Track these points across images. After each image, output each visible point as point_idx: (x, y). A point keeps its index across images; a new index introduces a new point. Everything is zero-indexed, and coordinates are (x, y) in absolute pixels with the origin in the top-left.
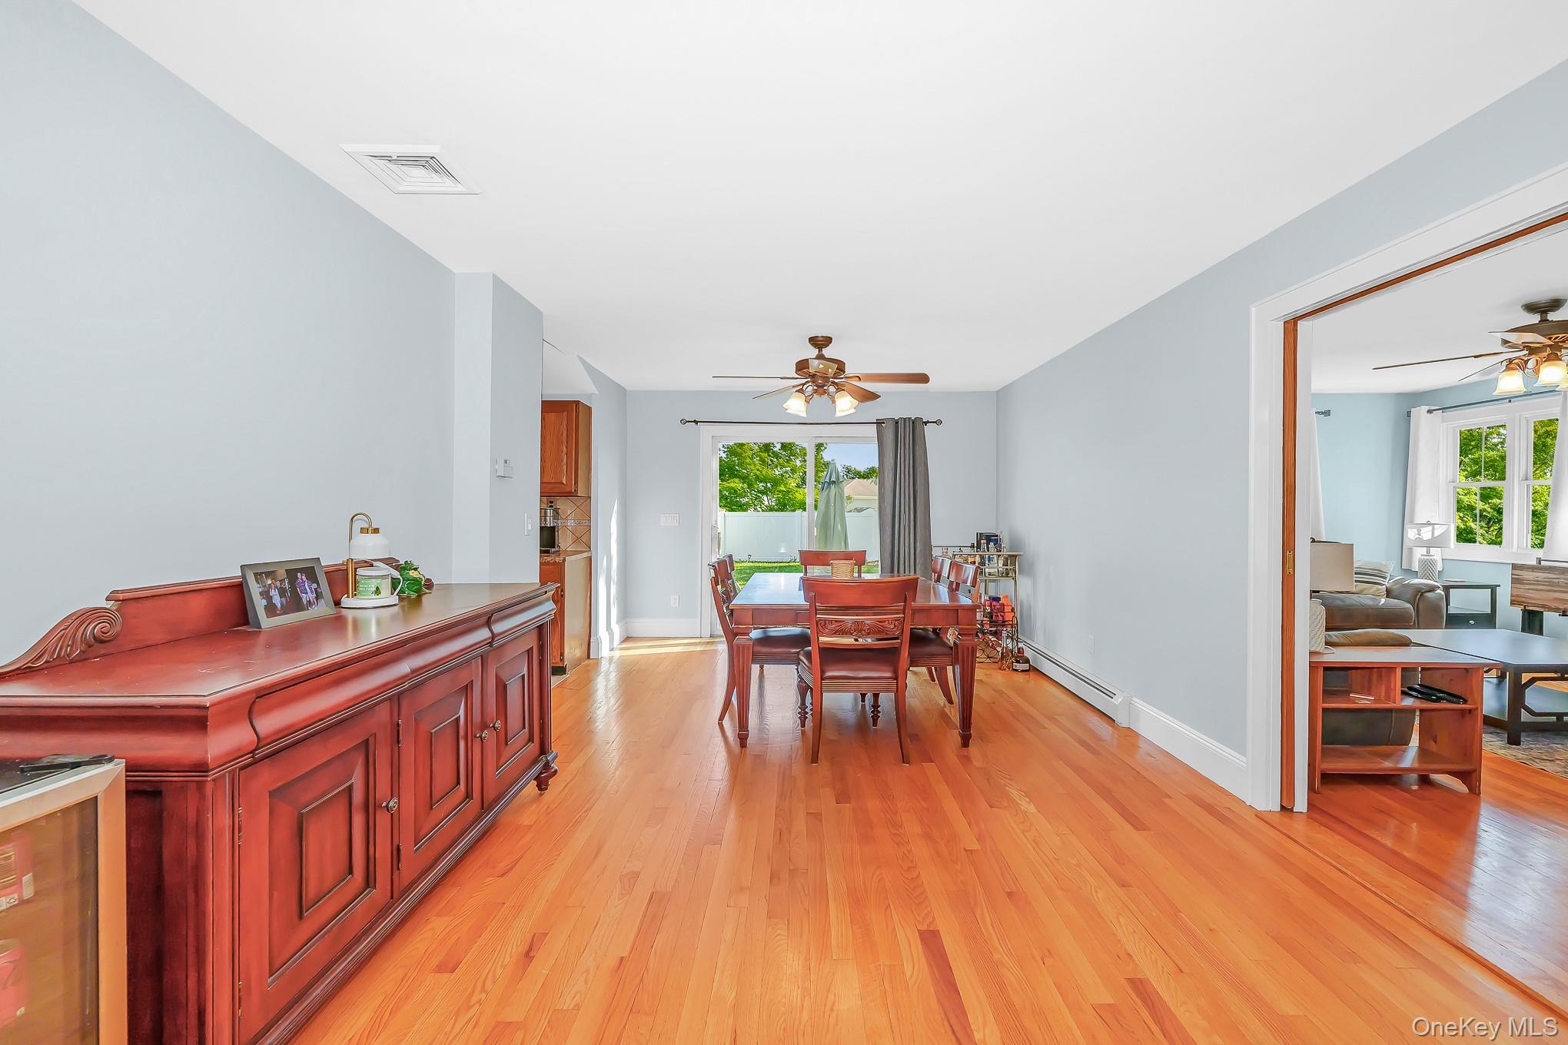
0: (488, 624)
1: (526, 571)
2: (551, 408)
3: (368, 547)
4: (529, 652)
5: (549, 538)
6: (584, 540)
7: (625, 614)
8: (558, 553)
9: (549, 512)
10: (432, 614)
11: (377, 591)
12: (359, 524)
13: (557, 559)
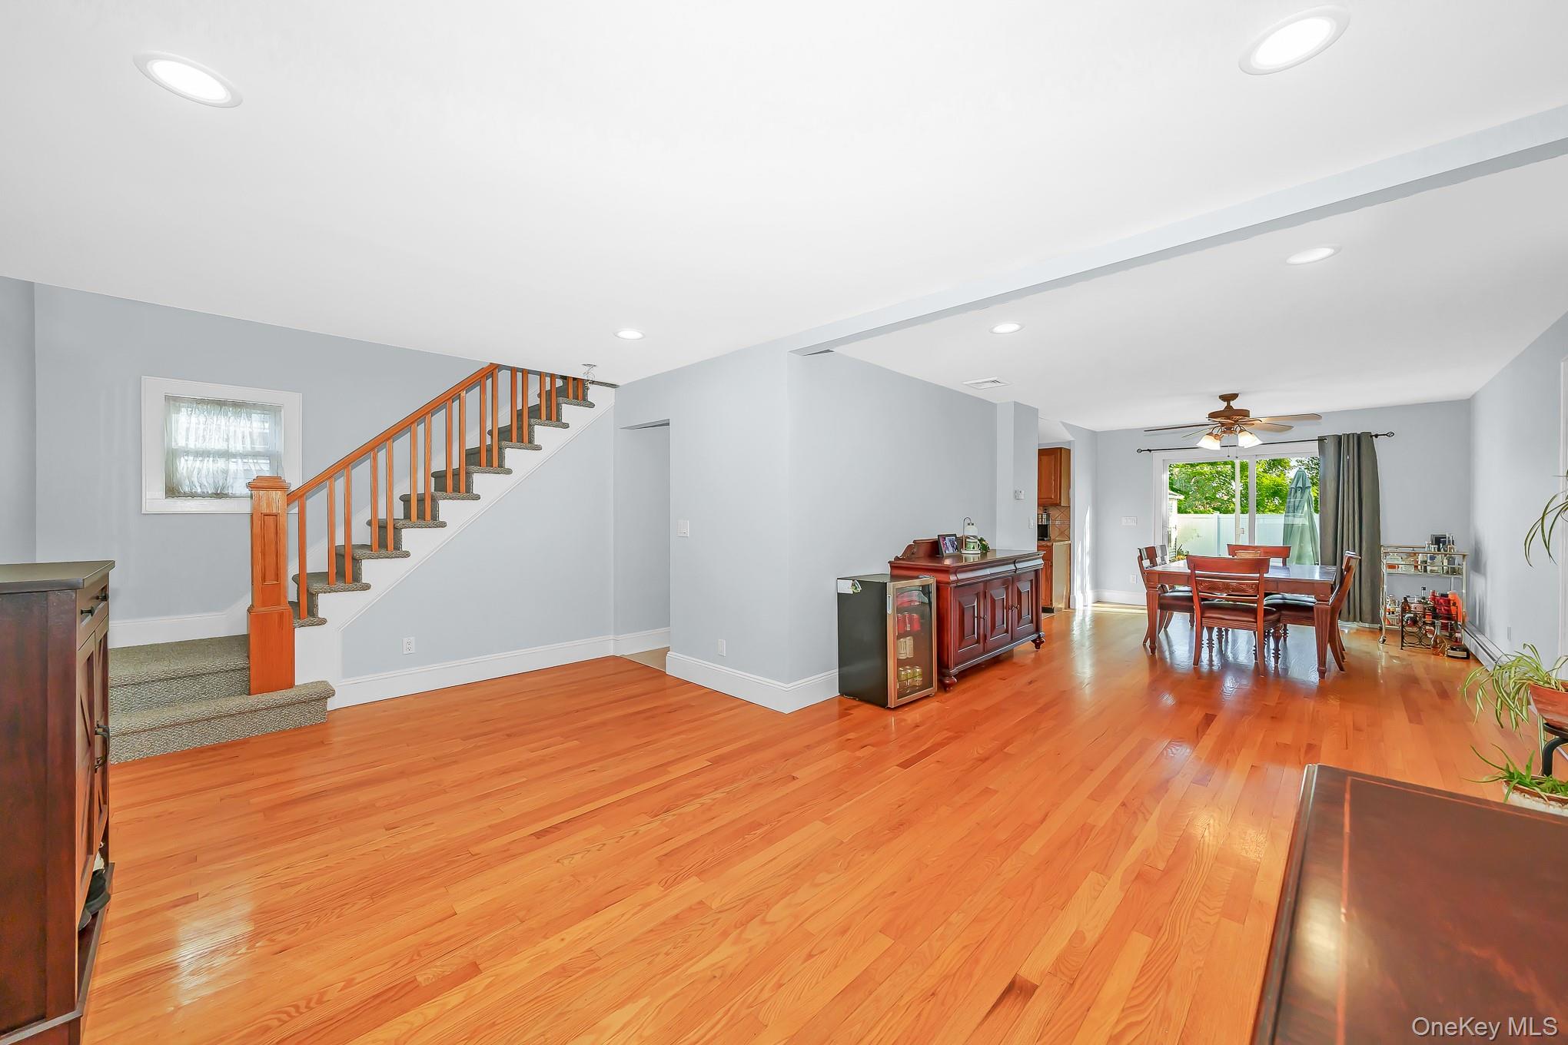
0: (1014, 563)
1: (1030, 544)
2: (1043, 453)
3: (971, 531)
4: (1031, 581)
5: (1043, 532)
6: (1066, 534)
7: (1097, 585)
8: (1049, 540)
9: (1045, 516)
10: (990, 557)
11: (974, 548)
12: (968, 521)
13: (1048, 544)
